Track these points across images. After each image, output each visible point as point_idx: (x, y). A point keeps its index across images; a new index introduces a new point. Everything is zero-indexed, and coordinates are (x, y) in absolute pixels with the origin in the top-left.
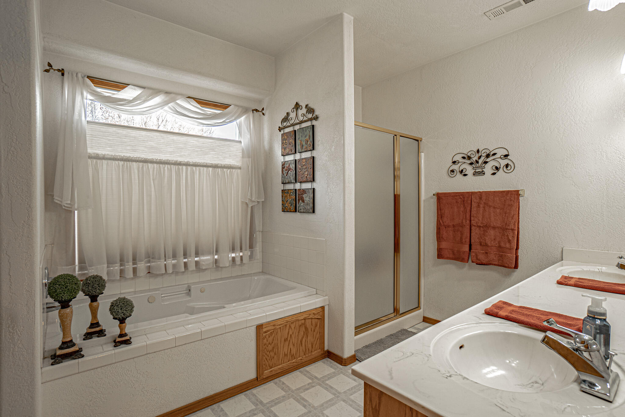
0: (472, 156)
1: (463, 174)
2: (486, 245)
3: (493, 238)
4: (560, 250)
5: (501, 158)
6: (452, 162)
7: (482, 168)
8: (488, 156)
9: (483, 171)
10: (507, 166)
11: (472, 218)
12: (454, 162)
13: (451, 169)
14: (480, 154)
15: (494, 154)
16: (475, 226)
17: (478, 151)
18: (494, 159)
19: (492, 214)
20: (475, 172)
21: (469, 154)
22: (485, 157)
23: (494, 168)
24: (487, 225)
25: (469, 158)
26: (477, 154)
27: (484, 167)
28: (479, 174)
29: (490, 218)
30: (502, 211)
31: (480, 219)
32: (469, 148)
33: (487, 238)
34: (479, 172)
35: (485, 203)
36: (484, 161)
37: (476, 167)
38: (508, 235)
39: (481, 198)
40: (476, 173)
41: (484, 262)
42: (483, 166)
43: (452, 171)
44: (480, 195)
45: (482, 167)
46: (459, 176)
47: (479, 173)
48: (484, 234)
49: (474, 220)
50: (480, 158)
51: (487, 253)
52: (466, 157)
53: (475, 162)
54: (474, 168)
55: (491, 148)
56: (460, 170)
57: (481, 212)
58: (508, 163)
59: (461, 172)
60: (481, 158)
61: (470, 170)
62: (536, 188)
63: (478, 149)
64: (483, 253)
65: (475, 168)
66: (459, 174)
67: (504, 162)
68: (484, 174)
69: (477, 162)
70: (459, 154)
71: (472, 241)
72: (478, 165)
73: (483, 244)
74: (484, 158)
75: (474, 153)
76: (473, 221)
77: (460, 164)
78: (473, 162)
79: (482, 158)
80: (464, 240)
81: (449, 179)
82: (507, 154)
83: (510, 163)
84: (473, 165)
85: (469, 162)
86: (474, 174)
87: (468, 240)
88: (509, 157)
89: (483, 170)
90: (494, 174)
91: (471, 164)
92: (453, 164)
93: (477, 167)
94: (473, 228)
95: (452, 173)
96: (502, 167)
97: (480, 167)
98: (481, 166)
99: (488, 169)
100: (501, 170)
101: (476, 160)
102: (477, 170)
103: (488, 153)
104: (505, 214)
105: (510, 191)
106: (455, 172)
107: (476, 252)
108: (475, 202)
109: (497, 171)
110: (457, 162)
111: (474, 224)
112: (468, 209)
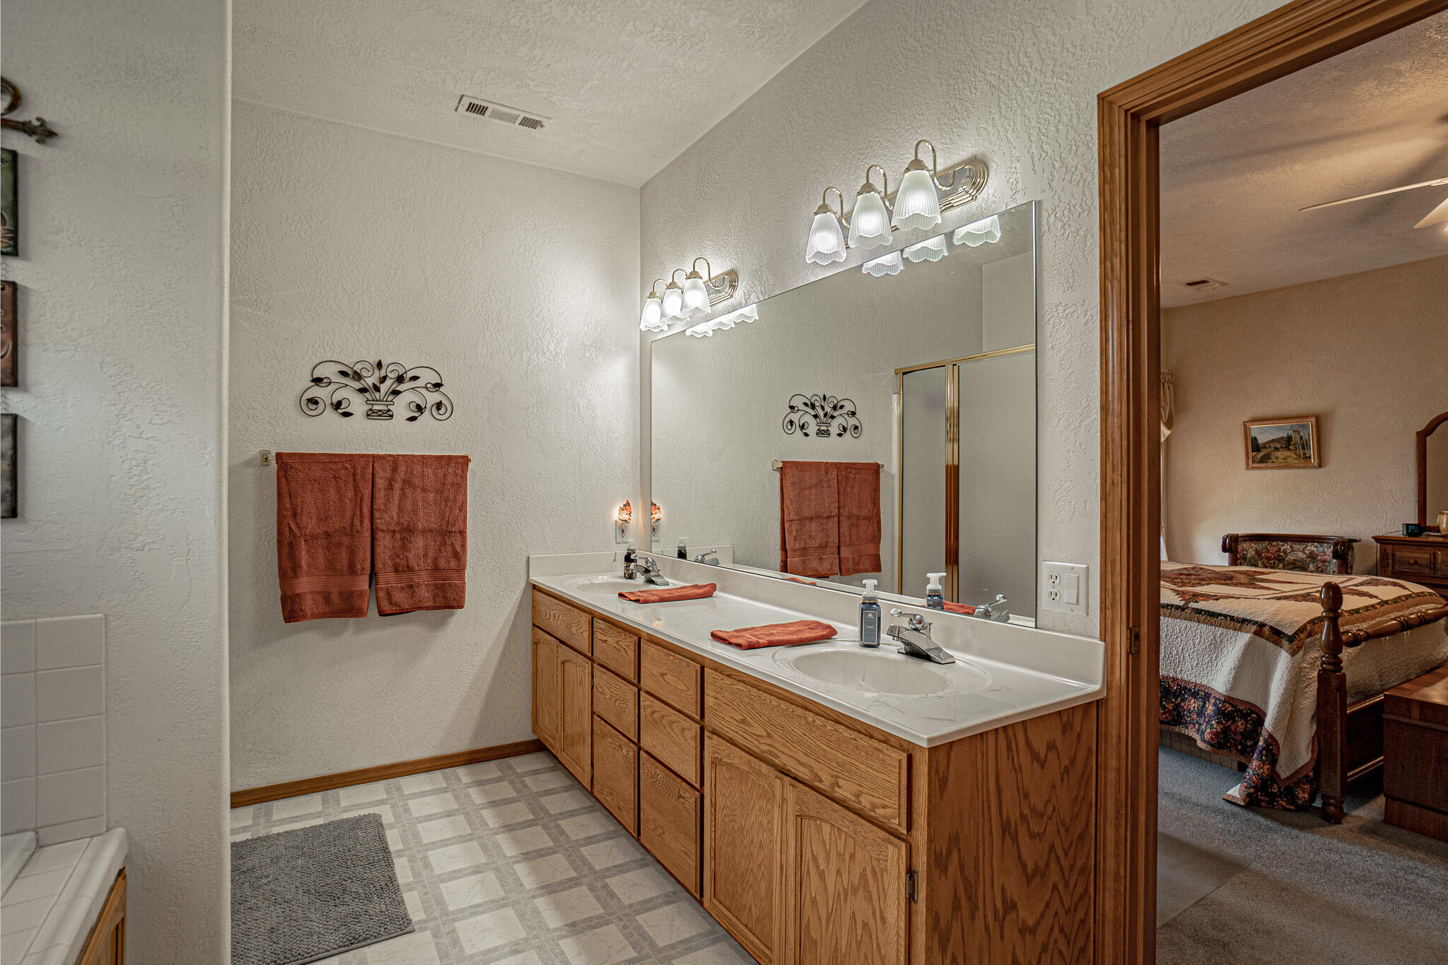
0: (364, 373)
1: (340, 411)
2: (410, 569)
3: (421, 552)
4: (525, 560)
5: (427, 388)
6: (311, 379)
7: (387, 403)
8: (400, 379)
9: (389, 410)
10: (439, 406)
11: (377, 514)
12: (318, 381)
13: (308, 395)
14: (383, 373)
15: (415, 378)
16: (383, 531)
17: (379, 365)
18: (413, 388)
19: (420, 504)
20: (370, 410)
21: (357, 368)
22: (394, 380)
23: (413, 407)
24: (409, 526)
25: (357, 376)
26: (377, 372)
27: (392, 401)
28: (380, 416)
29: (415, 513)
30: (438, 496)
31: (395, 515)
32: (359, 353)
33: (410, 556)
34: (380, 411)
35: (404, 481)
36: (390, 390)
37: (373, 400)
38: (452, 544)
39: (395, 470)
40: (374, 413)
41: (406, 606)
42: (390, 399)
43: (314, 401)
44: (395, 461)
45: (386, 401)
46: (330, 415)
47: (380, 413)
48: (404, 547)
49: (381, 519)
50: (383, 379)
51: (411, 585)
52: (350, 372)
53: (372, 387)
54: (368, 400)
55: (409, 364)
56: (335, 401)
57: (396, 499)
58: (441, 401)
59: (338, 405)
60: (386, 381)
61: (358, 404)
62: (489, 453)
63: (380, 360)
64: (403, 588)
65: (371, 402)
66: (329, 410)
67: (433, 398)
68: (392, 416)
69: (377, 389)
70: (332, 363)
71: (379, 565)
72: (377, 395)
73: (401, 569)
74: (392, 381)
75: (367, 366)
76: (379, 521)
77: (332, 387)
78: (367, 387)
79: (388, 382)
80: (359, 566)
81: (302, 420)
82: (440, 382)
83: (445, 402)
84: (367, 395)
85: (357, 385)
86: (368, 415)
87: (368, 565)
88: (442, 389)
89: (390, 407)
90: (412, 419)
91: (363, 390)
92: (314, 384)
93: (377, 401)
94: (379, 535)
95: (313, 407)
96: (429, 406)
97: (383, 401)
98: (385, 399)
99: (401, 407)
100: (427, 412)
101: (373, 384)
102: (376, 407)
103: (400, 374)
104: (446, 501)
105: (455, 456)
106: (321, 405)
107: (387, 588)
108: (381, 478)
109: (419, 413)
110: (325, 381)
111: (382, 527)
112: (367, 493)
